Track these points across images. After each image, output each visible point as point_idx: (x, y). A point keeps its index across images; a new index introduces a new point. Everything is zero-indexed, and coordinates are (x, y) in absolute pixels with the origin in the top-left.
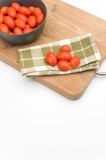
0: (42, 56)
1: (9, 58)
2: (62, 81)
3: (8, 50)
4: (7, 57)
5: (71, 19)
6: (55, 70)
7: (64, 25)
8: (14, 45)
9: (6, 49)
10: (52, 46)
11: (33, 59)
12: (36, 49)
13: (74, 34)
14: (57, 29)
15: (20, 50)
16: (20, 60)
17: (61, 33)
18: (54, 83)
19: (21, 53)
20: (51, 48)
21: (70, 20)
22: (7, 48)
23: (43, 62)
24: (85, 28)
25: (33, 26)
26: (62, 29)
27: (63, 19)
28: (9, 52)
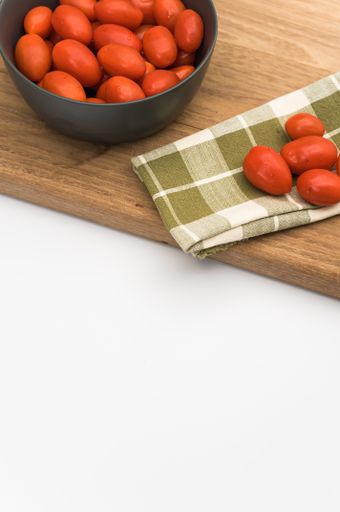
0: (225, 166)
1: (101, 200)
2: (325, 245)
3: (86, 167)
4: (92, 196)
5: (276, 21)
6: (294, 208)
7: (259, 45)
8: (103, 147)
9: (77, 164)
10: (252, 125)
11: (197, 184)
12: (198, 147)
13: (303, 72)
14: (239, 63)
15: (141, 160)
16: (155, 197)
17: (257, 73)
18: (300, 256)
19: (150, 171)
20: (249, 132)
21: (271, 24)
22: (80, 162)
23: (235, 189)
24: (332, 44)
25: (168, 63)
26: (257, 61)
27: (247, 26)
28: (95, 174)
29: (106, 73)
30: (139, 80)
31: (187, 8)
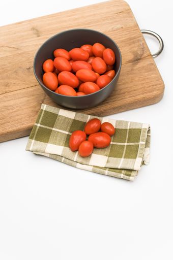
11: (53, 129)
15: (44, 107)
16: (35, 124)
19: (43, 114)
29: (82, 81)
30: (95, 82)
31: (106, 48)
